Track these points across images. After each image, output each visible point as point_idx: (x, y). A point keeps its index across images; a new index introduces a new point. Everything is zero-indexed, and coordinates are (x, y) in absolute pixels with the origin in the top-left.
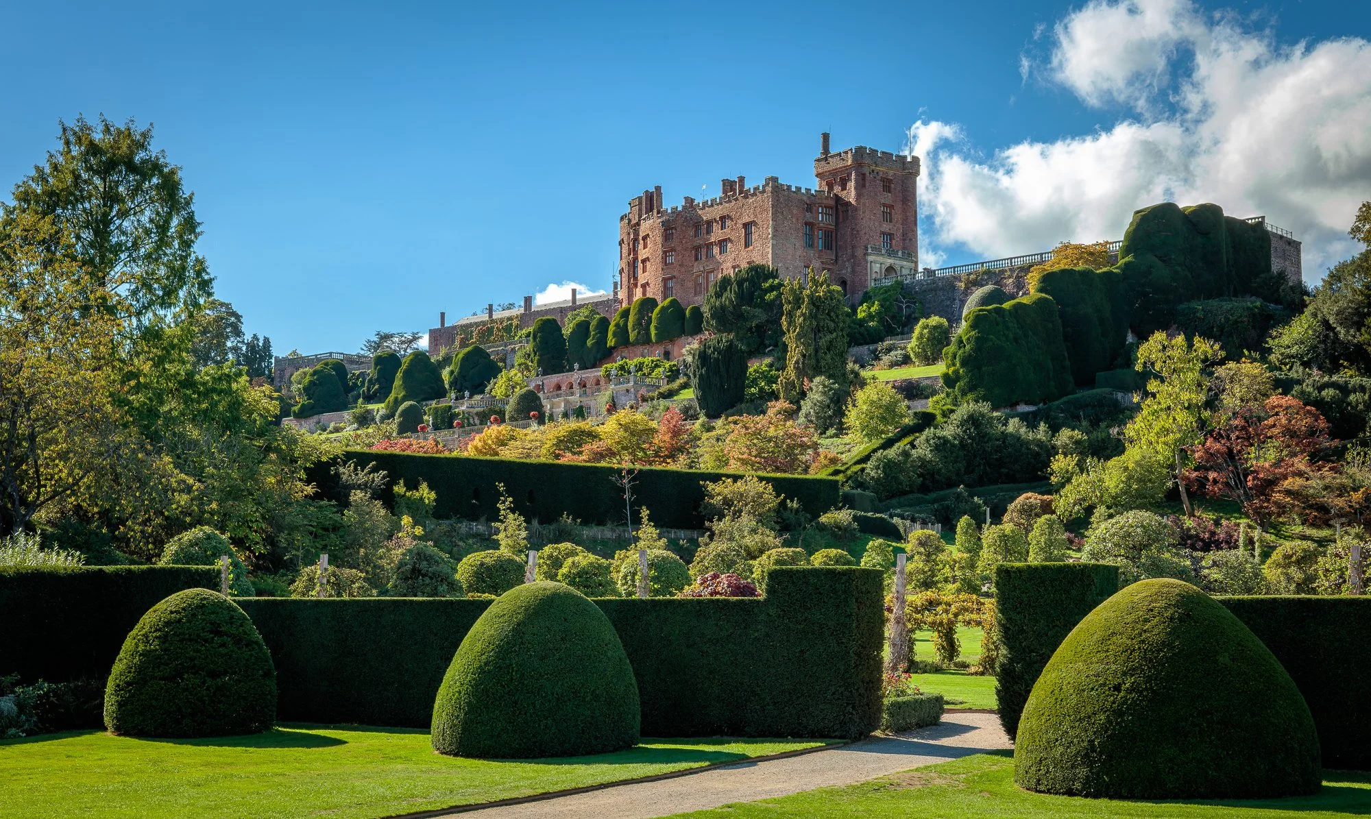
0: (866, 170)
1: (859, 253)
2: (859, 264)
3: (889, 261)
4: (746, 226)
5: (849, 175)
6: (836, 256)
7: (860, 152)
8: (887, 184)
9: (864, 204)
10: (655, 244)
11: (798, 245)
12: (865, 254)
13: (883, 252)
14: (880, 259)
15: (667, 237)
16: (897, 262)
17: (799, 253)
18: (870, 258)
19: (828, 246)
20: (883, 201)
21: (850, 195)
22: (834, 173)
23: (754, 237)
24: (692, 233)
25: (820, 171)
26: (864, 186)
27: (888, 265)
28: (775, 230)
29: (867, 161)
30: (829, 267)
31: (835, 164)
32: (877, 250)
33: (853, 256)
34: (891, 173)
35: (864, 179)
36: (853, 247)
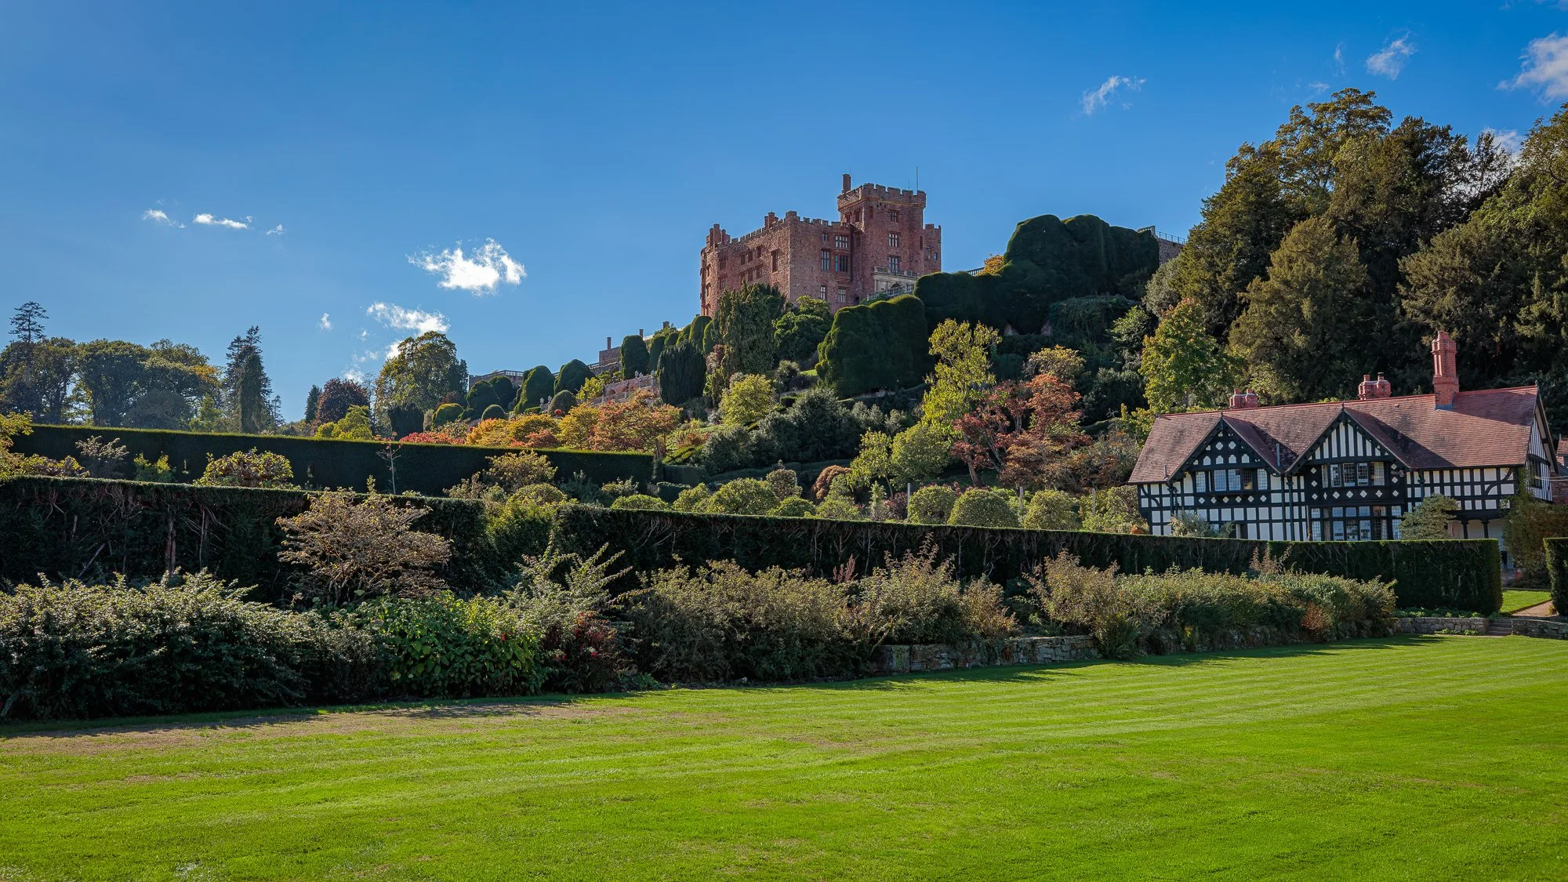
0: (874, 204)
1: (867, 273)
2: (868, 283)
3: (895, 280)
4: (774, 253)
5: (860, 209)
6: (852, 276)
7: (867, 188)
8: (894, 214)
9: (872, 232)
10: (714, 272)
11: (815, 267)
12: (872, 274)
13: (889, 271)
14: (887, 278)
15: (722, 266)
16: (903, 280)
17: (815, 275)
18: (876, 277)
19: (843, 268)
20: (890, 229)
21: (862, 226)
22: (850, 206)
23: (779, 262)
24: (739, 262)
25: (841, 206)
26: (871, 217)
27: (894, 283)
28: (794, 256)
29: (874, 195)
30: (845, 286)
31: (853, 199)
32: (883, 271)
33: (863, 276)
34: (899, 205)
35: (871, 211)
36: (863, 269)
